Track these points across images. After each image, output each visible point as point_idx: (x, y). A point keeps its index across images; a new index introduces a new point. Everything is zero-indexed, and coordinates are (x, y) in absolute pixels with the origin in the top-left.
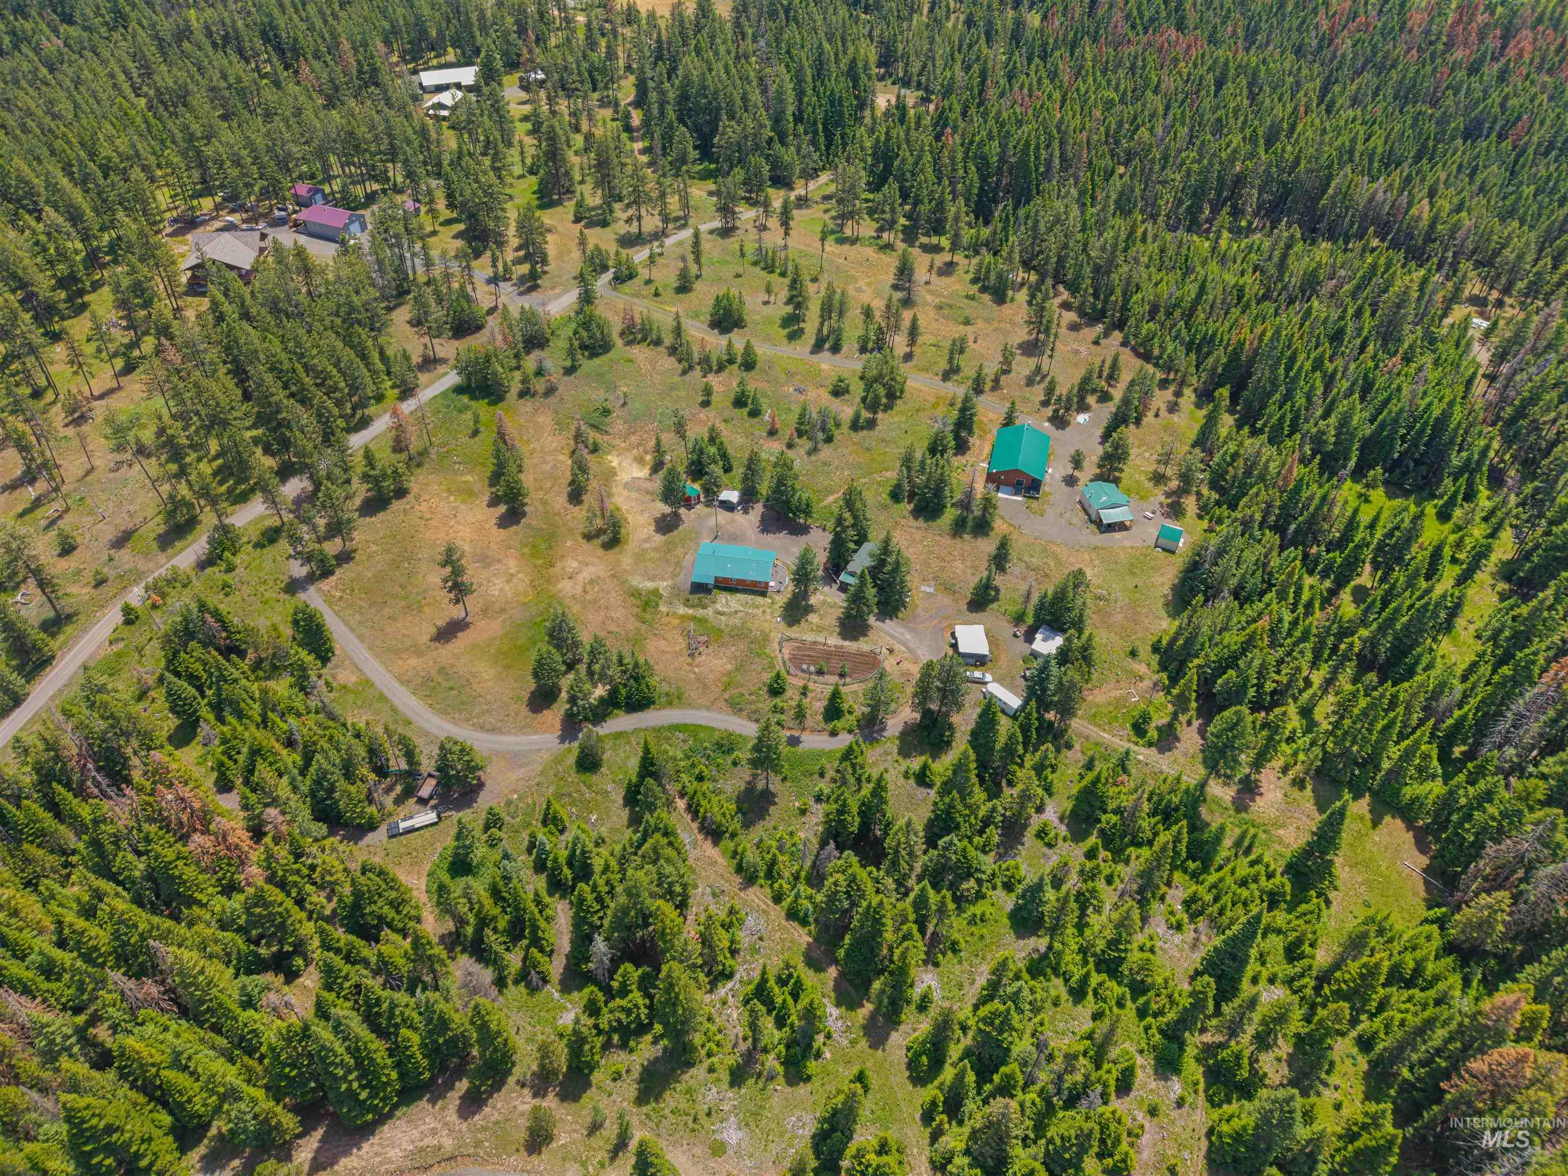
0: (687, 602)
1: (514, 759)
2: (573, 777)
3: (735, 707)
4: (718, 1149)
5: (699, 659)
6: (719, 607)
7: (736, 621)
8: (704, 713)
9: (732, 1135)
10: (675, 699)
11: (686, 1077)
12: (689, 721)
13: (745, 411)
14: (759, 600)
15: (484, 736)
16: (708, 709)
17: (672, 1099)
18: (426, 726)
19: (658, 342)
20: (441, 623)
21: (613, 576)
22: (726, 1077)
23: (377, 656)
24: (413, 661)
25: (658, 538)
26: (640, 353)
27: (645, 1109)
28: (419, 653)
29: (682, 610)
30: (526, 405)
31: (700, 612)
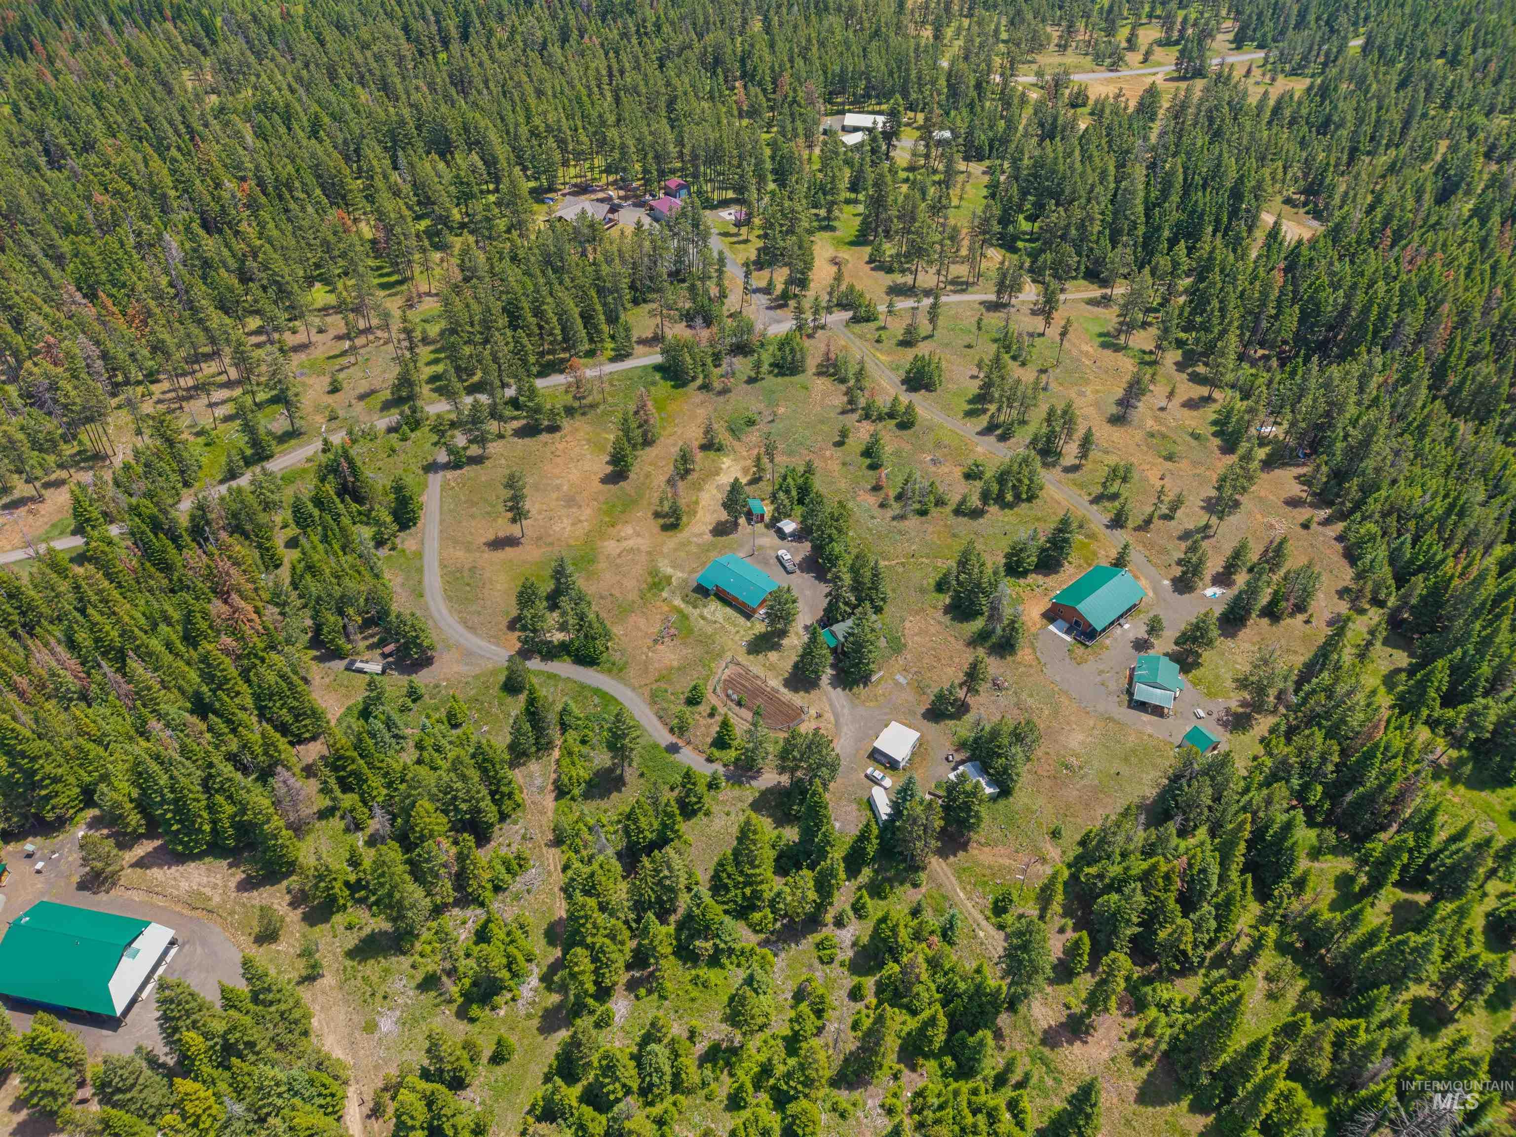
0: (685, 598)
1: (468, 655)
2: (495, 691)
3: (654, 699)
4: (371, 1027)
5: (660, 647)
6: (706, 612)
7: (709, 630)
8: (629, 692)
9: (386, 1025)
10: (617, 670)
11: (394, 959)
12: (612, 692)
13: (868, 461)
14: (742, 620)
15: (460, 628)
16: (634, 689)
17: (372, 968)
18: (431, 604)
19: (843, 381)
20: (501, 534)
21: (649, 553)
22: (420, 976)
23: (441, 539)
24: (460, 554)
25: (708, 537)
26: (822, 384)
27: (349, 963)
28: (468, 550)
29: (678, 602)
30: (700, 396)
31: (688, 610)
